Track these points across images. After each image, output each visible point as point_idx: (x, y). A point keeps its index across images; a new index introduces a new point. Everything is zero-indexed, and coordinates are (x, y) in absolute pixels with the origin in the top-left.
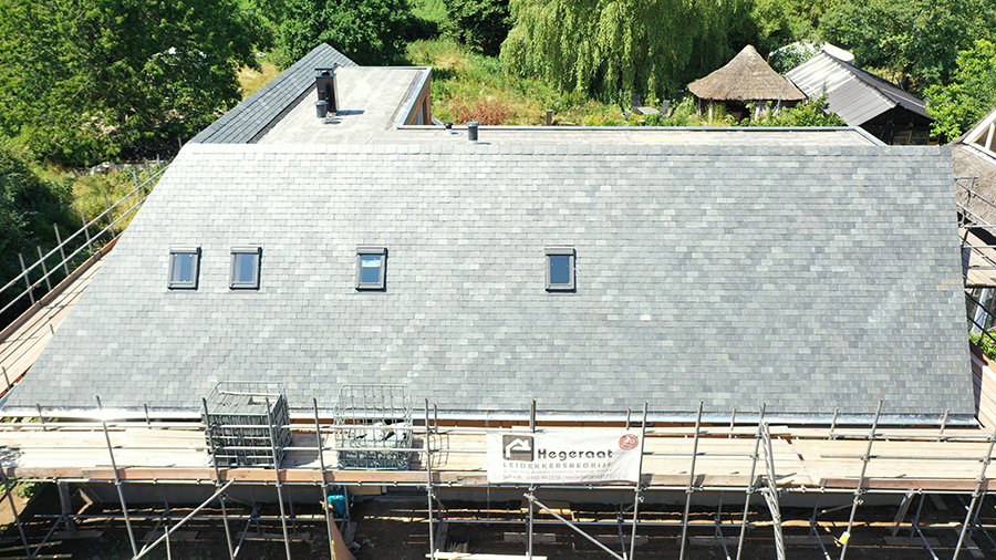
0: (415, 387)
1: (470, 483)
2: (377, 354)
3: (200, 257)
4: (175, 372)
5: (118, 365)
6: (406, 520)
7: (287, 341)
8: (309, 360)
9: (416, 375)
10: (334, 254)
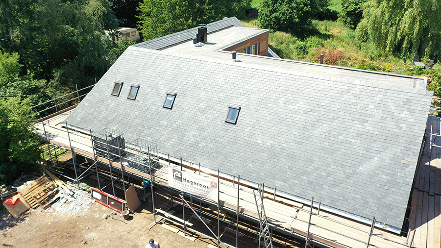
0: (170, 147)
1: (163, 184)
2: (163, 132)
3: (122, 86)
4: (105, 123)
5: (92, 117)
6: (167, 198)
7: (138, 120)
8: (142, 129)
9: (172, 143)
10: (160, 92)
